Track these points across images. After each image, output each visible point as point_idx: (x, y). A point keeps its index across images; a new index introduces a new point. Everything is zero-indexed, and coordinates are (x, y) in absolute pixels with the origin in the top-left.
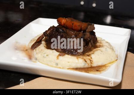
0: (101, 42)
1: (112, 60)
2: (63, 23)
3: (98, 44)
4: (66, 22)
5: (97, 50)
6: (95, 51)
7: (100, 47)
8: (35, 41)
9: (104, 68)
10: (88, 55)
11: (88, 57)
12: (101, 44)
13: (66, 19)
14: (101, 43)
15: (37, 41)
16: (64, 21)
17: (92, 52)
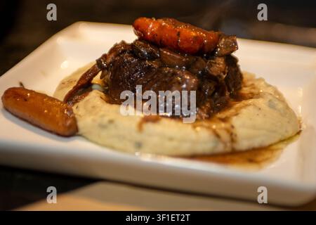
0: (253, 84)
1: (286, 131)
2: (152, 33)
3: (245, 90)
4: (158, 30)
5: (247, 105)
6: (241, 108)
7: (251, 98)
8: (75, 84)
9: (267, 155)
10: (224, 120)
11: (223, 125)
12: (253, 91)
13: (160, 21)
14: (254, 88)
15: (78, 83)
16: (152, 26)
17: (232, 111)
